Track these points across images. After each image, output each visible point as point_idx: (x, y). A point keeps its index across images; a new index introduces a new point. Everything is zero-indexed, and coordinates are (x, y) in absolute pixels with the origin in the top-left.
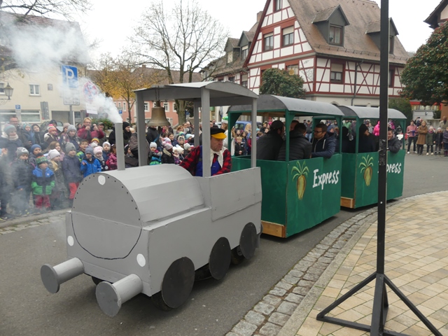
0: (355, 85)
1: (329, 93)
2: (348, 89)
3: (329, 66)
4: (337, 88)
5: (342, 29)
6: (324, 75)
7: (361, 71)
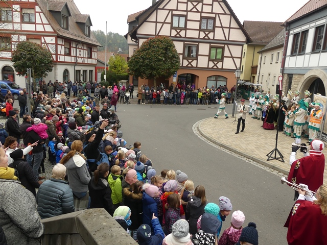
0: (76, 57)
1: (64, 62)
2: (73, 60)
3: (63, 44)
4: (68, 59)
5: (67, 18)
6: (61, 50)
7: (78, 48)
